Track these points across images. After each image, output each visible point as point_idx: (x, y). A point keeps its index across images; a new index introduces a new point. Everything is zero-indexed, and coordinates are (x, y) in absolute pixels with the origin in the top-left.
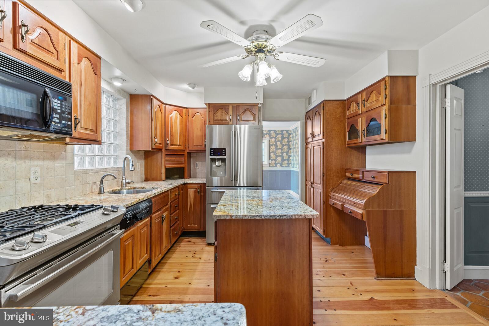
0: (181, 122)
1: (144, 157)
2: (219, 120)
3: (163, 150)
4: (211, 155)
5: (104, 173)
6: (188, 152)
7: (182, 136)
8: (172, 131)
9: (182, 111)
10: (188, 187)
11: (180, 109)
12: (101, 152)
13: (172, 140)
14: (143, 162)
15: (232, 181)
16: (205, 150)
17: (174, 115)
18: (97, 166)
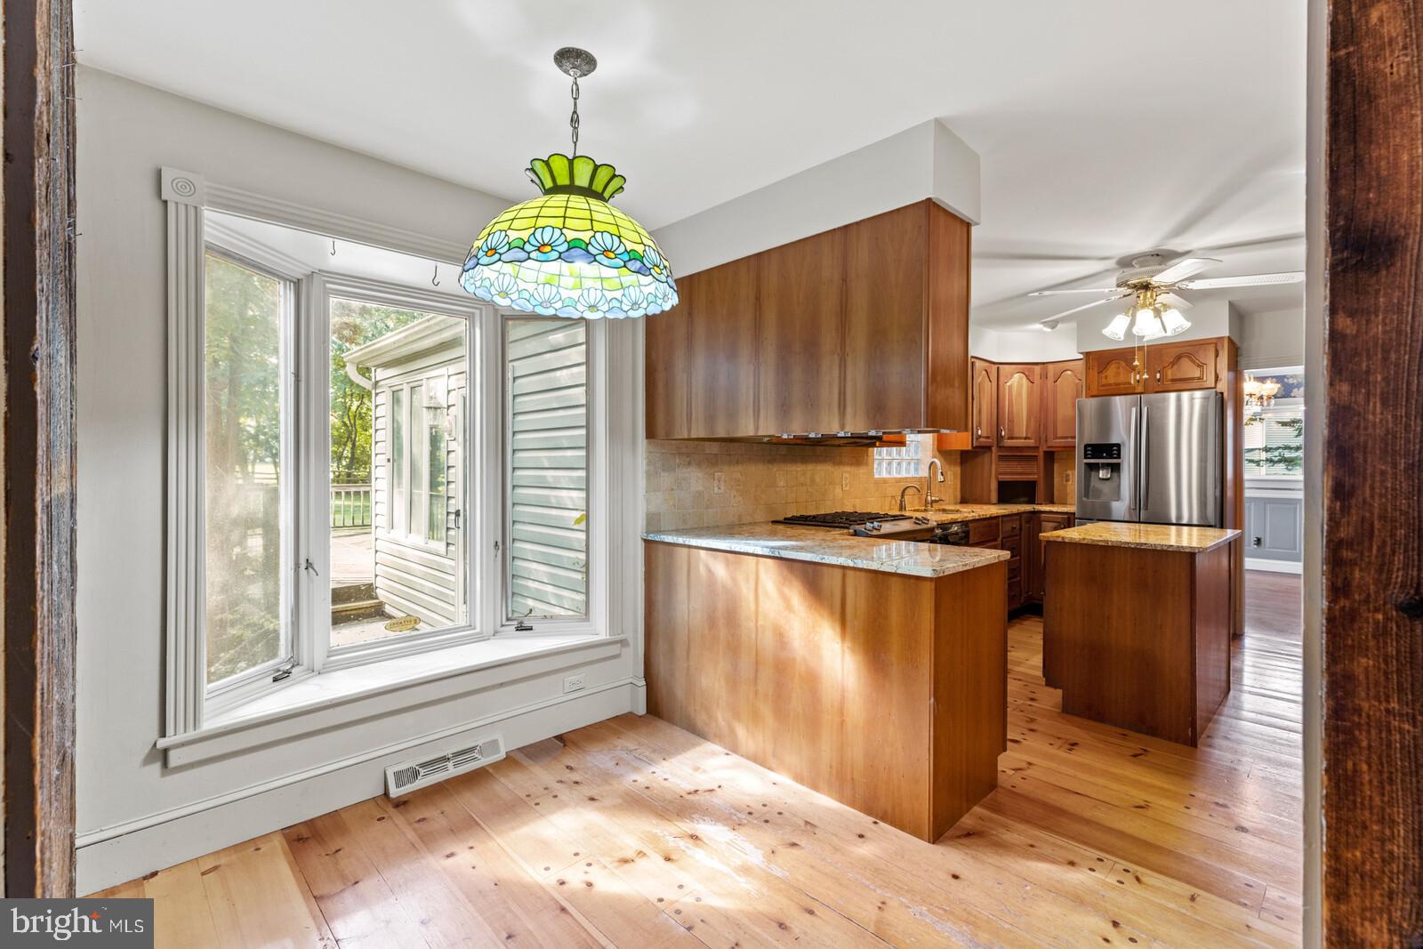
0: (1030, 393)
1: (959, 460)
2: (1110, 385)
3: (993, 449)
4: (1085, 458)
5: (903, 485)
6: (1045, 452)
7: (1032, 419)
8: (1010, 413)
9: (1033, 372)
10: (1042, 519)
11: (1026, 367)
12: (900, 455)
13: (1011, 430)
14: (958, 469)
15: (1136, 509)
16: (1075, 447)
17: (1016, 382)
18: (895, 475)
